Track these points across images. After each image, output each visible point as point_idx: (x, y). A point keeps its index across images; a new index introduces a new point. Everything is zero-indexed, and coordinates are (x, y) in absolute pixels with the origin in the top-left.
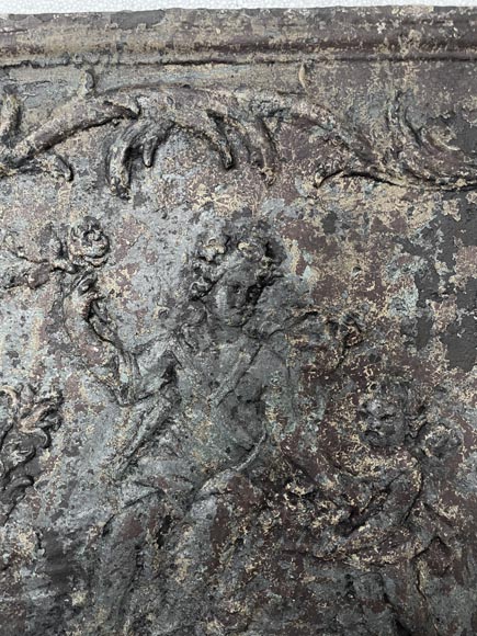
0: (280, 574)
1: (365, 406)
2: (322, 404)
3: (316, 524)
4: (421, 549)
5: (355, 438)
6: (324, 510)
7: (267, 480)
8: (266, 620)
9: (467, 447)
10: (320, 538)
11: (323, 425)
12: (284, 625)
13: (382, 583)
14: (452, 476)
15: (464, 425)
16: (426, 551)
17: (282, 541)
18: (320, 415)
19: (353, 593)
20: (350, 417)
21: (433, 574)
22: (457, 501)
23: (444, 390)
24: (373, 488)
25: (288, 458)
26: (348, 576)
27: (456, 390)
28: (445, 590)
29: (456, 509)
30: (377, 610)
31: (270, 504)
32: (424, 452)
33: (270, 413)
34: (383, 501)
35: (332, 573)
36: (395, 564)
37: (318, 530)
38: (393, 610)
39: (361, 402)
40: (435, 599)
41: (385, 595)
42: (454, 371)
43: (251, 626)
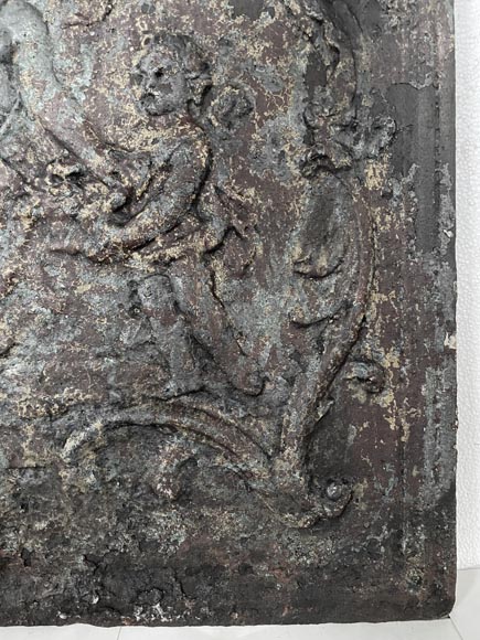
0: (47, 282)
1: (138, 67)
2: (88, 65)
3: (85, 213)
4: (213, 243)
5: (130, 108)
6: (94, 194)
7: (23, 161)
8: (32, 342)
9: (261, 114)
10: (93, 234)
11: (91, 92)
12: (56, 347)
13: (171, 288)
14: (244, 151)
15: (255, 85)
16: (220, 245)
17: (47, 240)
18: (86, 79)
19: (138, 305)
20: (121, 81)
21: (231, 276)
22: (253, 182)
23: (229, 44)
24: (151, 166)
25: (49, 132)
26: (132, 283)
27: (243, 43)
28: (246, 296)
29: (251, 192)
30: (166, 322)
31: (28, 189)
32: (210, 120)
33: (25, 78)
34: (164, 181)
35: (110, 279)
36: (181, 258)
37: (89, 222)
38: (187, 322)
39: (135, 63)
40: (236, 307)
41: (176, 304)
42: (240, 20)
43: (15, 351)
